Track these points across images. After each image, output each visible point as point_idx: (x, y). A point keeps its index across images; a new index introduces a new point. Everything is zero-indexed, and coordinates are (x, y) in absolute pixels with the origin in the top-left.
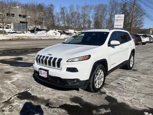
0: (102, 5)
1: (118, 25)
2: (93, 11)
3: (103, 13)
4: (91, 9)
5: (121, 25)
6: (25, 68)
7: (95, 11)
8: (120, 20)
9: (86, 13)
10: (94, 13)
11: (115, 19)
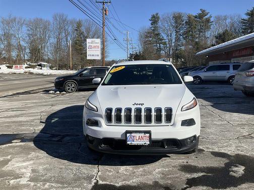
0: (41, 20)
1: (93, 55)
2: (24, 29)
3: (44, 33)
4: (22, 26)
5: (98, 55)
6: (5, 146)
7: (28, 30)
8: (95, 47)
9: (11, 32)
10: (28, 32)
11: (88, 45)
